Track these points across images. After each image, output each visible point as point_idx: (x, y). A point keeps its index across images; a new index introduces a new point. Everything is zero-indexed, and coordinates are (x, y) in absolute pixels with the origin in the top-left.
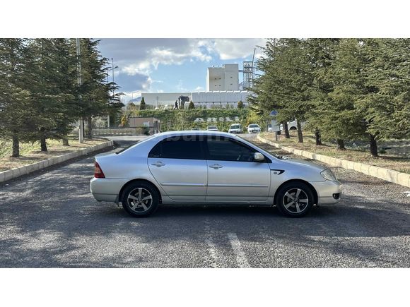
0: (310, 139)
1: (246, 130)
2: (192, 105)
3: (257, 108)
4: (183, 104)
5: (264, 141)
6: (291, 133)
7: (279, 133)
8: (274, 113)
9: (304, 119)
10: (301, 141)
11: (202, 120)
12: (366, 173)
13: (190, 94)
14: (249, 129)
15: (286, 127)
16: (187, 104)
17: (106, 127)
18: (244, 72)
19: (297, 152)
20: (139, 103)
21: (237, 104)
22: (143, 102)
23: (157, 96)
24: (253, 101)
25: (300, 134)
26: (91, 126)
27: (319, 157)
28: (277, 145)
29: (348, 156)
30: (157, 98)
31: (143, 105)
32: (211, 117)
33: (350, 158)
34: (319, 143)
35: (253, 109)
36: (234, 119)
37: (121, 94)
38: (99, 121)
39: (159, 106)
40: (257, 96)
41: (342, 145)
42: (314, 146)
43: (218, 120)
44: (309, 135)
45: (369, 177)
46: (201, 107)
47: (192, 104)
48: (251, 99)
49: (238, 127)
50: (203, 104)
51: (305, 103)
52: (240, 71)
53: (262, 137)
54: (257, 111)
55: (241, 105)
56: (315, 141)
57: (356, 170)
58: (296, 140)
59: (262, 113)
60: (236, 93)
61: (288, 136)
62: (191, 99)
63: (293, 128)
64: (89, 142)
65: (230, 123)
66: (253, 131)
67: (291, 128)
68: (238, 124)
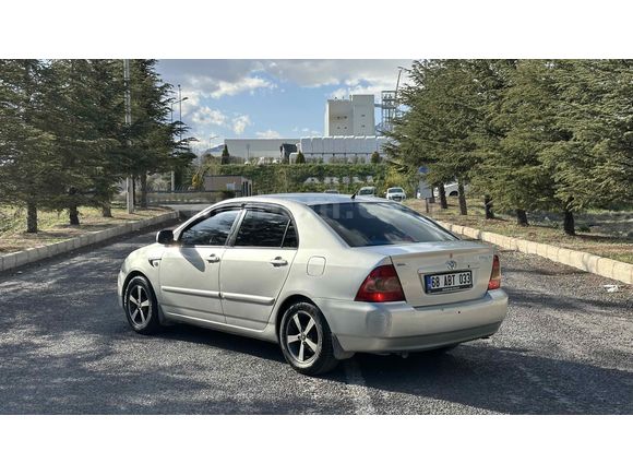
0: (477, 210)
2: (301, 158)
3: (398, 162)
4: (287, 156)
6: (450, 200)
7: (432, 200)
8: (424, 170)
9: (468, 180)
10: (464, 212)
11: (316, 181)
12: (554, 259)
13: (298, 141)
14: (389, 195)
15: (442, 192)
16: (293, 155)
17: (169, 191)
18: (383, 107)
19: (457, 229)
20: (219, 154)
21: (370, 156)
22: (226, 153)
23: (248, 144)
24: (392, 151)
25: (462, 201)
26: (146, 189)
27: (488, 237)
29: (531, 234)
30: (248, 147)
31: (226, 157)
32: (330, 176)
33: (532, 238)
34: (490, 215)
35: (392, 164)
36: (365, 180)
37: (191, 139)
38: (158, 181)
39: (251, 159)
40: (398, 144)
41: (523, 218)
42: (483, 220)
43: (340, 181)
44: (476, 204)
45: (557, 265)
46: (315, 161)
47: (301, 156)
48: (389, 149)
49: (370, 192)
50: (318, 157)
51: (468, 154)
52: (377, 106)
54: (399, 166)
55: (376, 159)
56: (483, 212)
57: (539, 254)
58: (456, 212)
59: (405, 171)
60: (370, 140)
61: (444, 205)
62: (300, 148)
63: (454, 193)
64: (142, 212)
65: (359, 186)
66: (394, 198)
67: (451, 194)
68: (370, 188)
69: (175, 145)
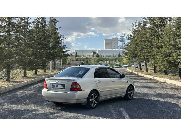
1: (121, 67)
2: (98, 56)
3: (127, 56)
4: (94, 55)
5: (130, 71)
6: (142, 67)
7: (137, 67)
8: (135, 59)
9: (149, 61)
10: (147, 71)
11: (102, 62)
12: (177, 85)
13: (97, 51)
14: (123, 66)
15: (140, 65)
16: (96, 55)
17: (61, 65)
18: (120, 41)
19: (146, 76)
20: (74, 54)
21: (117, 55)
22: (76, 54)
23: (83, 51)
25: (147, 68)
26: (55, 64)
27: (156, 78)
28: (136, 73)
29: (169, 77)
30: (83, 52)
31: (76, 55)
32: (106, 60)
33: (170, 78)
34: (155, 72)
35: (125, 57)
36: (116, 62)
37: (68, 50)
38: (58, 62)
39: (83, 56)
40: (127, 51)
41: (166, 73)
42: (153, 73)
43: (109, 62)
44: (151, 69)
45: (179, 87)
46: (102, 56)
47: (98, 55)
48: (124, 53)
49: (118, 65)
50: (102, 55)
51: (149, 54)
52: (118, 40)
53: (130, 69)
54: (127, 58)
55: (119, 56)
56: (153, 71)
57: (173, 83)
58: (145, 71)
59: (129, 59)
60: (117, 50)
61: (141, 69)
62: (97, 53)
63: (143, 65)
64: (54, 71)
65: (114, 63)
66: (125, 67)
67: (142, 66)
68: (118, 64)
69: (64, 52)
